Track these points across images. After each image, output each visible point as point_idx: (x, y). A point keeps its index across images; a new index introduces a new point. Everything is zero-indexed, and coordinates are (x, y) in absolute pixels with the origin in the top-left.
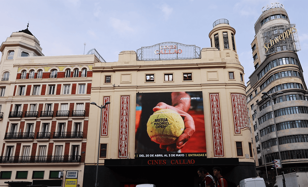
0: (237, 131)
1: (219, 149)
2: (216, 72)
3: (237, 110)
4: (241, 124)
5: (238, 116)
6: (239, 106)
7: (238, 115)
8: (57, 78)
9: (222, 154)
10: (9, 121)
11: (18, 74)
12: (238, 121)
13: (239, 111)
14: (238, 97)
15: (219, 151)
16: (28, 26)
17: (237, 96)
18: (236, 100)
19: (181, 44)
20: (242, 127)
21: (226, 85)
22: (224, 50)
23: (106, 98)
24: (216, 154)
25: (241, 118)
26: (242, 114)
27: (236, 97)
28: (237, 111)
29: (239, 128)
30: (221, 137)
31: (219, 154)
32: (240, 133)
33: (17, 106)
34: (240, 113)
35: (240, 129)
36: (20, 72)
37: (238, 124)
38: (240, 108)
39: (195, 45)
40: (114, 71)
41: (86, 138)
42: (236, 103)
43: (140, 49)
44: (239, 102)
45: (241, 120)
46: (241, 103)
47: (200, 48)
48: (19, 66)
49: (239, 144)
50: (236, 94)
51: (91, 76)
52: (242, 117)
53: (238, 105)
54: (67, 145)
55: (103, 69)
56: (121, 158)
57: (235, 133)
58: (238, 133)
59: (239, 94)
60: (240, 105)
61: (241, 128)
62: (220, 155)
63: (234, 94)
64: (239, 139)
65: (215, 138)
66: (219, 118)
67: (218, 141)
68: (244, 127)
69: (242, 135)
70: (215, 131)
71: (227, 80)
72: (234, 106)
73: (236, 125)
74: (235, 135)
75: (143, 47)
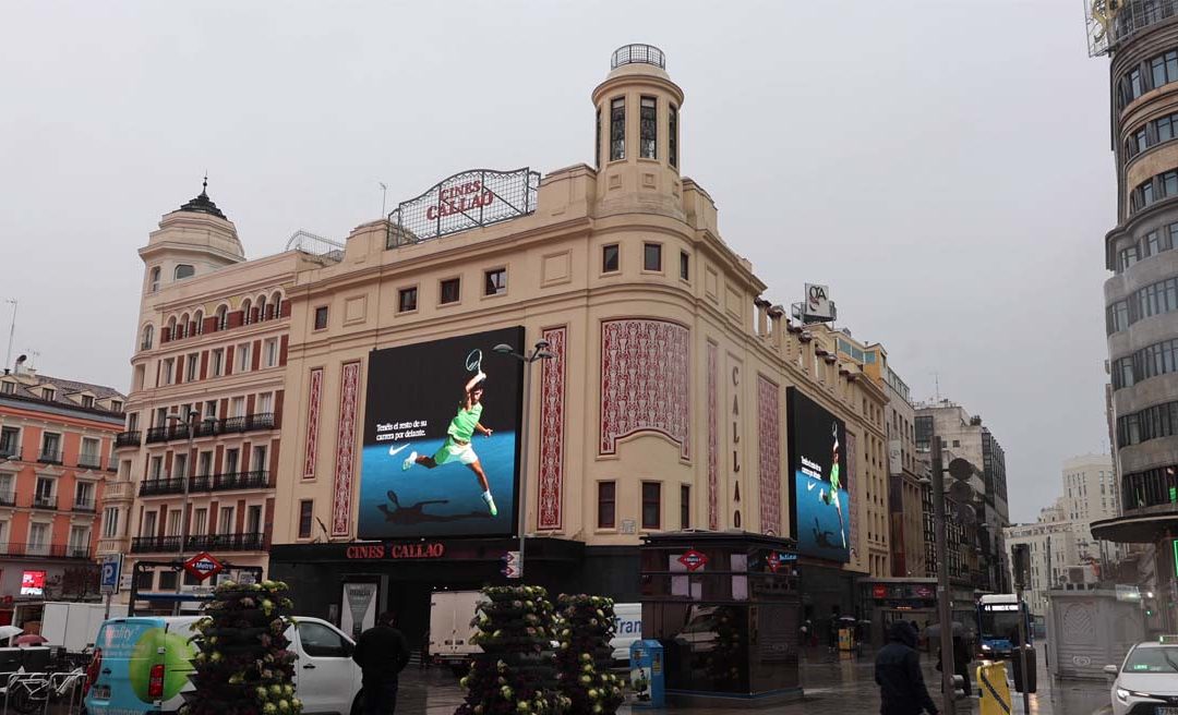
0: (605, 448)
1: (550, 506)
2: (565, 253)
3: (613, 375)
4: (622, 423)
5: (613, 396)
6: (623, 363)
7: (613, 393)
8: (228, 328)
9: (556, 523)
10: (148, 451)
11: (163, 329)
12: (613, 414)
13: (618, 378)
14: (623, 330)
15: (549, 512)
16: (205, 184)
17: (618, 328)
18: (613, 343)
19: (492, 172)
20: (622, 432)
21: (589, 293)
22: (638, 161)
23: (316, 372)
24: (542, 523)
25: (622, 403)
26: (627, 389)
27: (614, 334)
28: (613, 380)
29: (612, 435)
30: (561, 469)
31: (549, 522)
32: (614, 453)
33: (163, 411)
34: (622, 385)
35: (615, 439)
36: (166, 325)
37: (612, 423)
38: (623, 368)
39: (528, 169)
40: (331, 292)
41: (274, 486)
42: (613, 353)
44: (623, 349)
45: (622, 409)
46: (632, 350)
47: (539, 175)
48: (163, 308)
49: (607, 489)
50: (616, 323)
51: (288, 314)
52: (626, 398)
53: (618, 357)
54: (242, 503)
55: (309, 289)
56: (337, 538)
57: (601, 454)
58: (608, 451)
59: (626, 321)
60: (627, 356)
61: (619, 435)
62: (553, 526)
63: (610, 324)
64: (606, 472)
65: (544, 471)
66: (559, 411)
67: (550, 481)
68: (630, 432)
69: (617, 459)
70: (545, 450)
71: (596, 277)
72: (605, 364)
73: (604, 426)
74: (597, 461)
75: (403, 203)
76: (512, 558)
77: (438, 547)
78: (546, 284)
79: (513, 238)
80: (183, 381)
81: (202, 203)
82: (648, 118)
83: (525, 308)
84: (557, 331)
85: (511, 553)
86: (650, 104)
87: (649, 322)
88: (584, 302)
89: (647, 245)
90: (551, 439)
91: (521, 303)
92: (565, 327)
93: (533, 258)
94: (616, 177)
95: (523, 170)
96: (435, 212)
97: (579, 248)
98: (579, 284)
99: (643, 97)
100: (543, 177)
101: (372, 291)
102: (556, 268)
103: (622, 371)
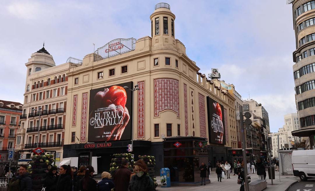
0: (156, 115)
1: (141, 131)
3: (158, 94)
4: (160, 108)
5: (158, 100)
6: (160, 91)
7: (158, 99)
8: (51, 84)
9: (143, 136)
10: (29, 120)
11: (32, 86)
12: (158, 105)
13: (159, 95)
15: (141, 133)
16: (44, 45)
17: (159, 81)
18: (157, 85)
21: (150, 72)
23: (75, 96)
24: (139, 136)
25: (160, 102)
26: (162, 98)
27: (158, 83)
29: (158, 111)
30: (144, 121)
31: (141, 136)
33: (33, 108)
34: (160, 97)
35: (159, 112)
36: (33, 84)
37: (158, 108)
38: (160, 92)
39: (133, 38)
40: (79, 74)
41: (64, 128)
42: (158, 88)
43: (97, 50)
44: (160, 87)
45: (160, 104)
46: (163, 87)
47: (136, 39)
48: (33, 80)
49: (157, 126)
50: (158, 80)
51: (67, 80)
52: (161, 101)
53: (159, 89)
54: (55, 134)
55: (73, 73)
56: (82, 142)
57: (155, 116)
58: (157, 115)
59: (161, 79)
60: (161, 89)
61: (160, 111)
64: (156, 121)
65: (139, 122)
66: (143, 105)
67: (141, 124)
68: (163, 110)
69: (159, 118)
70: (139, 116)
71: (153, 68)
72: (155, 91)
73: (155, 109)
74: (154, 118)
75: (98, 49)
76: (130, 146)
77: (110, 144)
78: (139, 69)
79: (129, 57)
80: (38, 100)
81: (43, 50)
82: (165, 23)
83: (132, 76)
84: (142, 83)
85: (129, 145)
86: (165, 19)
87: (167, 79)
88: (149, 74)
89: (166, 58)
90: (141, 113)
91: (132, 75)
92: (144, 81)
93: (135, 62)
94: (157, 39)
95: (131, 38)
96: (107, 51)
97: (147, 59)
98: (148, 69)
99: (164, 17)
100: (137, 40)
101: (90, 73)
102: (141, 65)
103: (160, 93)
